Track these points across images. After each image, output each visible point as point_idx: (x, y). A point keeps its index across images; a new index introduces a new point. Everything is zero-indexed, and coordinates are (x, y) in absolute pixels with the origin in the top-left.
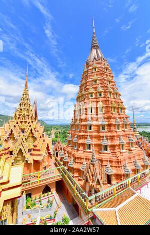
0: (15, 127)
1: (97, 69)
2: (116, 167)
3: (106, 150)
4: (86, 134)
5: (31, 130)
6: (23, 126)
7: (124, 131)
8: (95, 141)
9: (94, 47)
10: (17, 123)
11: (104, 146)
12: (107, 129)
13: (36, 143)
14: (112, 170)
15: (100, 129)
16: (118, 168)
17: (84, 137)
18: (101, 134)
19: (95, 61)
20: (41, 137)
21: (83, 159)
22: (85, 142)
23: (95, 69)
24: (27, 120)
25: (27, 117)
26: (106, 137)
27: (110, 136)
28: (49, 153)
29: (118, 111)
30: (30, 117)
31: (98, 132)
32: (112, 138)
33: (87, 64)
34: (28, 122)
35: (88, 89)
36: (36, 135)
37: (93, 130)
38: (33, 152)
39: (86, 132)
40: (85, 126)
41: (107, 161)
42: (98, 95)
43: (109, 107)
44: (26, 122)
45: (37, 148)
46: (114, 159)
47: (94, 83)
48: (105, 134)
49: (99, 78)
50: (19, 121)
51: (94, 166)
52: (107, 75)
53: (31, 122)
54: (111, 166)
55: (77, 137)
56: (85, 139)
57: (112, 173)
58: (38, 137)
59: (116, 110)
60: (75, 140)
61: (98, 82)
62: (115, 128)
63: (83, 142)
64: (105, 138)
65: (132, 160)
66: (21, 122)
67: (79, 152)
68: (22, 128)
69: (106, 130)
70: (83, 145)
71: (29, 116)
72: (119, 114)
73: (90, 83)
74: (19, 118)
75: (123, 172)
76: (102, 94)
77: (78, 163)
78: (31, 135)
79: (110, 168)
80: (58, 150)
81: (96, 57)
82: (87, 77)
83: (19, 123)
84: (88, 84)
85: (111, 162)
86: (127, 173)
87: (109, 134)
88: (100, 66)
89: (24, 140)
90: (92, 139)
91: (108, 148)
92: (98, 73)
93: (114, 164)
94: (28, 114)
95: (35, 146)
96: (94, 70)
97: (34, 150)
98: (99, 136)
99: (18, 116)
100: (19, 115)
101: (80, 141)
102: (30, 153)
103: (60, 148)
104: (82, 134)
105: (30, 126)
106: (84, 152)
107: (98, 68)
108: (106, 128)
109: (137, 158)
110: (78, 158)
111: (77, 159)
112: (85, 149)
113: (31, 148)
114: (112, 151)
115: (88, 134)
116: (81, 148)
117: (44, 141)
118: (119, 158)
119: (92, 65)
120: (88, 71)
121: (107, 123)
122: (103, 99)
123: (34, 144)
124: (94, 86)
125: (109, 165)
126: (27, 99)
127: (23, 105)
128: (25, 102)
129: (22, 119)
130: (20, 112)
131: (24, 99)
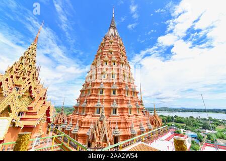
0: (7, 80)
2: (124, 128)
3: (115, 114)
4: (97, 98)
5: (30, 88)
6: (20, 82)
7: (132, 98)
8: (105, 105)
9: (112, 27)
10: (12, 77)
11: (113, 108)
13: (32, 105)
14: (119, 132)
16: (125, 130)
17: (94, 101)
18: (112, 98)
19: (112, 37)
20: (41, 99)
21: (91, 123)
22: (95, 106)
23: (112, 43)
24: (26, 76)
25: (28, 73)
26: (117, 100)
27: (120, 100)
28: (48, 120)
29: (128, 80)
30: (31, 74)
31: (109, 96)
32: (122, 101)
33: (105, 38)
34: (27, 79)
35: (104, 57)
36: (34, 95)
37: (104, 94)
38: (24, 116)
39: (97, 96)
40: (97, 90)
41: (115, 123)
42: (112, 63)
44: (24, 78)
45: (32, 111)
46: (122, 121)
47: (109, 53)
48: (115, 98)
49: (114, 50)
50: (14, 75)
51: (102, 124)
52: (121, 50)
54: (119, 128)
55: (86, 102)
56: (95, 103)
57: (119, 135)
58: (37, 99)
60: (84, 105)
61: (113, 53)
62: (125, 94)
63: (92, 106)
64: (115, 101)
65: (138, 123)
66: (18, 77)
67: (87, 117)
68: (18, 84)
69: (117, 94)
70: (93, 108)
71: (30, 72)
72: (129, 83)
73: (106, 53)
74: (15, 72)
75: (130, 133)
76: (116, 63)
77: (84, 128)
78: (28, 94)
79: (118, 130)
80: (59, 122)
81: (113, 35)
82: (103, 48)
83: (14, 77)
84: (104, 53)
85: (119, 123)
86: (133, 133)
87: (119, 98)
89: (17, 98)
90: (102, 103)
91: (117, 111)
92: (114, 46)
93: (122, 126)
94: (29, 70)
95: (29, 109)
96: (110, 44)
97: (27, 114)
98: (110, 100)
99: (14, 70)
100: (17, 70)
101: (90, 106)
102: (20, 117)
103: (62, 120)
104: (92, 97)
105: (30, 83)
106: (93, 116)
107: (114, 42)
108: (117, 92)
109: (142, 123)
110: (85, 123)
111: (83, 124)
112: (94, 114)
113: (23, 110)
114: (121, 114)
115: (99, 98)
116: (90, 113)
117: (44, 103)
118: (127, 120)
119: (109, 39)
120: (105, 43)
121: (118, 88)
122: (116, 68)
123: (30, 106)
124: (109, 56)
125: (117, 126)
126: (33, 54)
127: (26, 60)
128: (30, 57)
129: (20, 74)
130: (19, 67)
131: (29, 53)
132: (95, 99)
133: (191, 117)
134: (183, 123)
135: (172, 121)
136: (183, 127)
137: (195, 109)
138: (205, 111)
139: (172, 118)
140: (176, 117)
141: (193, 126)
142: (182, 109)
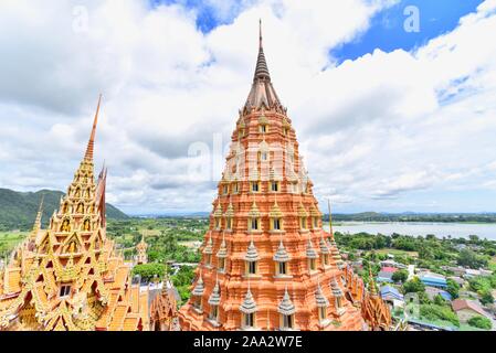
0: (41, 278)
1: (267, 129)
4: (243, 285)
5: (95, 285)
6: (69, 272)
7: (323, 271)
8: (264, 304)
9: (260, 77)
10: (50, 265)
11: (285, 316)
12: (291, 270)
15: (274, 270)
17: (238, 292)
18: (278, 285)
19: (263, 108)
20: (119, 300)
22: (241, 308)
23: (264, 126)
24: (82, 251)
25: (82, 242)
26: (290, 291)
27: (298, 290)
29: (310, 224)
30: (91, 240)
31: (271, 277)
32: (302, 294)
33: (247, 111)
34: (84, 260)
36: (106, 295)
37: (258, 273)
40: (240, 263)
42: (270, 187)
43: (293, 218)
44: (77, 259)
48: (286, 285)
50: (54, 256)
53: (93, 258)
55: (219, 292)
56: (239, 298)
58: (112, 305)
59: (306, 222)
60: (214, 300)
62: (306, 268)
63: (234, 307)
66: (64, 261)
68: (66, 279)
69: (289, 275)
70: (236, 314)
71: (88, 237)
72: (312, 231)
74: (55, 247)
76: (279, 187)
78: (91, 300)
81: (266, 102)
82: (245, 141)
83: (56, 263)
87: (295, 285)
88: (273, 121)
90: (256, 298)
91: (294, 320)
92: (270, 137)
94: (86, 232)
96: (261, 130)
98: (274, 290)
99: (53, 242)
100: (58, 238)
101: (229, 305)
104: (232, 283)
105: (91, 272)
107: (271, 126)
108: (288, 268)
112: (240, 326)
114: (303, 327)
115: (248, 284)
116: (230, 323)
117: (130, 311)
119: (256, 117)
120: (247, 128)
121: (291, 257)
122: (282, 198)
123: (99, 325)
126: (89, 189)
127: (75, 208)
128: (82, 199)
129: (68, 250)
130: (62, 229)
131: (78, 188)
132: (239, 288)
133: (430, 237)
134: (411, 250)
135: (388, 246)
136: (411, 262)
137: (439, 216)
138: (462, 219)
139: (388, 239)
140: (395, 236)
141: (436, 258)
142: (408, 216)
